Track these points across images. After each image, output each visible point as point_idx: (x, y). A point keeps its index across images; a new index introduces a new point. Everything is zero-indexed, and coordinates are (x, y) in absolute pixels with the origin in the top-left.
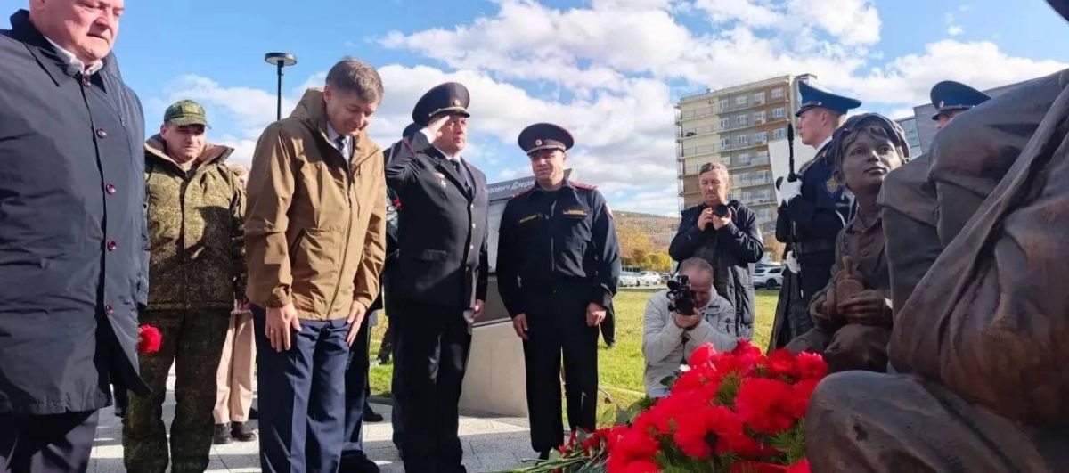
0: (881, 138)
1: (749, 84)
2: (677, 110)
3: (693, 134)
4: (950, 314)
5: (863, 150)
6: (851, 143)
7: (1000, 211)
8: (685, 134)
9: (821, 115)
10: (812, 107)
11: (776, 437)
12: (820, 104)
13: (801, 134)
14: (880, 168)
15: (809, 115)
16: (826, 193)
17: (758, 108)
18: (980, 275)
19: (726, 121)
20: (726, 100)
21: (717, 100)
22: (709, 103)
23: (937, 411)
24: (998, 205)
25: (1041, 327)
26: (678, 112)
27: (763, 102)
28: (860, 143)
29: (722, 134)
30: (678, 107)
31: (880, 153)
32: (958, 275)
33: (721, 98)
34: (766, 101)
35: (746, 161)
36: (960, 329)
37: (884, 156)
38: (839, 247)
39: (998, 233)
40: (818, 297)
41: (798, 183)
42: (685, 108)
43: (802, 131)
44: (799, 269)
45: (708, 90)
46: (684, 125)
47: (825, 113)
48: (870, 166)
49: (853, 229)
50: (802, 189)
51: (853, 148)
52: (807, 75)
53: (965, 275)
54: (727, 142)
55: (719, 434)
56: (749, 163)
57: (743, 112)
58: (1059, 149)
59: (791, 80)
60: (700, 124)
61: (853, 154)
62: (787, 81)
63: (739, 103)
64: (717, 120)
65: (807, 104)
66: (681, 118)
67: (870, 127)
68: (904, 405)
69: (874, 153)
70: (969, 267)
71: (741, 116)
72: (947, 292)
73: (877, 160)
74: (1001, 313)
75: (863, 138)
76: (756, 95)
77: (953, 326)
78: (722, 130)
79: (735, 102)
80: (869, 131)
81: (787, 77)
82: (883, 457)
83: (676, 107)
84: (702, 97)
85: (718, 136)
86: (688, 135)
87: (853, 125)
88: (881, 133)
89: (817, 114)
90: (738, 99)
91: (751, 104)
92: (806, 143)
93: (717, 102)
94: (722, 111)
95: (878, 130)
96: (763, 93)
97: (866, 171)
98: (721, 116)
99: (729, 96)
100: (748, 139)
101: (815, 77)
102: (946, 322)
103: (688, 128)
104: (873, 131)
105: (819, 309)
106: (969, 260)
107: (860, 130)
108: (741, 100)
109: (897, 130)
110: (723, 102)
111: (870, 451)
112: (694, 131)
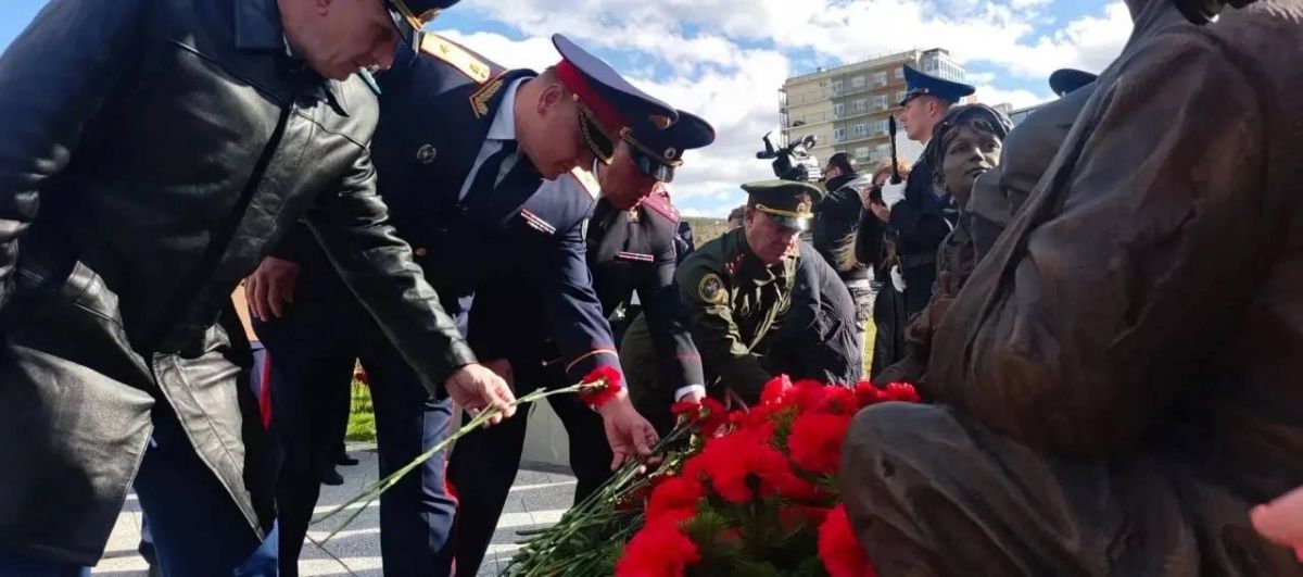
0: (985, 133)
1: (869, 61)
2: (781, 93)
3: (802, 123)
4: (974, 338)
5: (965, 147)
6: (952, 139)
7: (1024, 227)
8: (791, 124)
9: (929, 104)
10: (916, 95)
11: (825, 477)
12: (927, 91)
13: (906, 127)
14: (983, 168)
15: (915, 104)
16: (932, 197)
17: (878, 90)
18: (1005, 296)
19: (841, 108)
20: (841, 82)
21: (830, 80)
22: (821, 85)
23: (964, 444)
24: (1023, 220)
25: (1052, 350)
26: (783, 96)
27: (884, 84)
28: (961, 140)
29: (836, 124)
30: (783, 91)
31: (983, 151)
32: (985, 295)
33: (834, 79)
34: (888, 83)
35: (866, 155)
36: (981, 353)
37: (989, 155)
38: (940, 260)
39: (1021, 252)
40: (914, 320)
41: (903, 184)
42: (791, 92)
43: (908, 124)
44: (905, 286)
45: (819, 69)
46: (790, 113)
47: (931, 103)
48: (973, 165)
49: (955, 240)
50: (907, 191)
51: (953, 145)
52: (936, 50)
53: (990, 296)
54: (842, 133)
55: (760, 475)
56: (868, 159)
57: (860, 96)
58: (1079, 160)
59: (918, 56)
60: (808, 111)
61: (953, 152)
62: (913, 57)
63: (856, 85)
64: (830, 106)
65: (913, 91)
66: (787, 104)
67: (974, 119)
68: (933, 437)
69: (978, 151)
70: (994, 287)
71: (858, 102)
72: (974, 315)
73: (980, 159)
74: (1015, 336)
75: (965, 134)
76: (877, 75)
77: (975, 354)
78: (836, 118)
79: (851, 84)
80: (973, 125)
81: (913, 52)
82: (909, 493)
83: (780, 90)
84: (812, 78)
85: (832, 126)
86: (795, 125)
87: (956, 117)
88: (985, 127)
89: (923, 104)
90: (855, 80)
91: (871, 86)
92: (913, 137)
93: (830, 84)
94: (835, 95)
95: (985, 122)
96: (884, 73)
97: (967, 172)
98: (834, 100)
99: (844, 76)
100: (867, 129)
101: (946, 52)
102: (969, 349)
103: (794, 116)
104: (977, 124)
105: (915, 332)
106: (993, 283)
107: (962, 123)
108: (858, 82)
109: (1006, 123)
110: (837, 83)
111: (896, 487)
112: (802, 120)
